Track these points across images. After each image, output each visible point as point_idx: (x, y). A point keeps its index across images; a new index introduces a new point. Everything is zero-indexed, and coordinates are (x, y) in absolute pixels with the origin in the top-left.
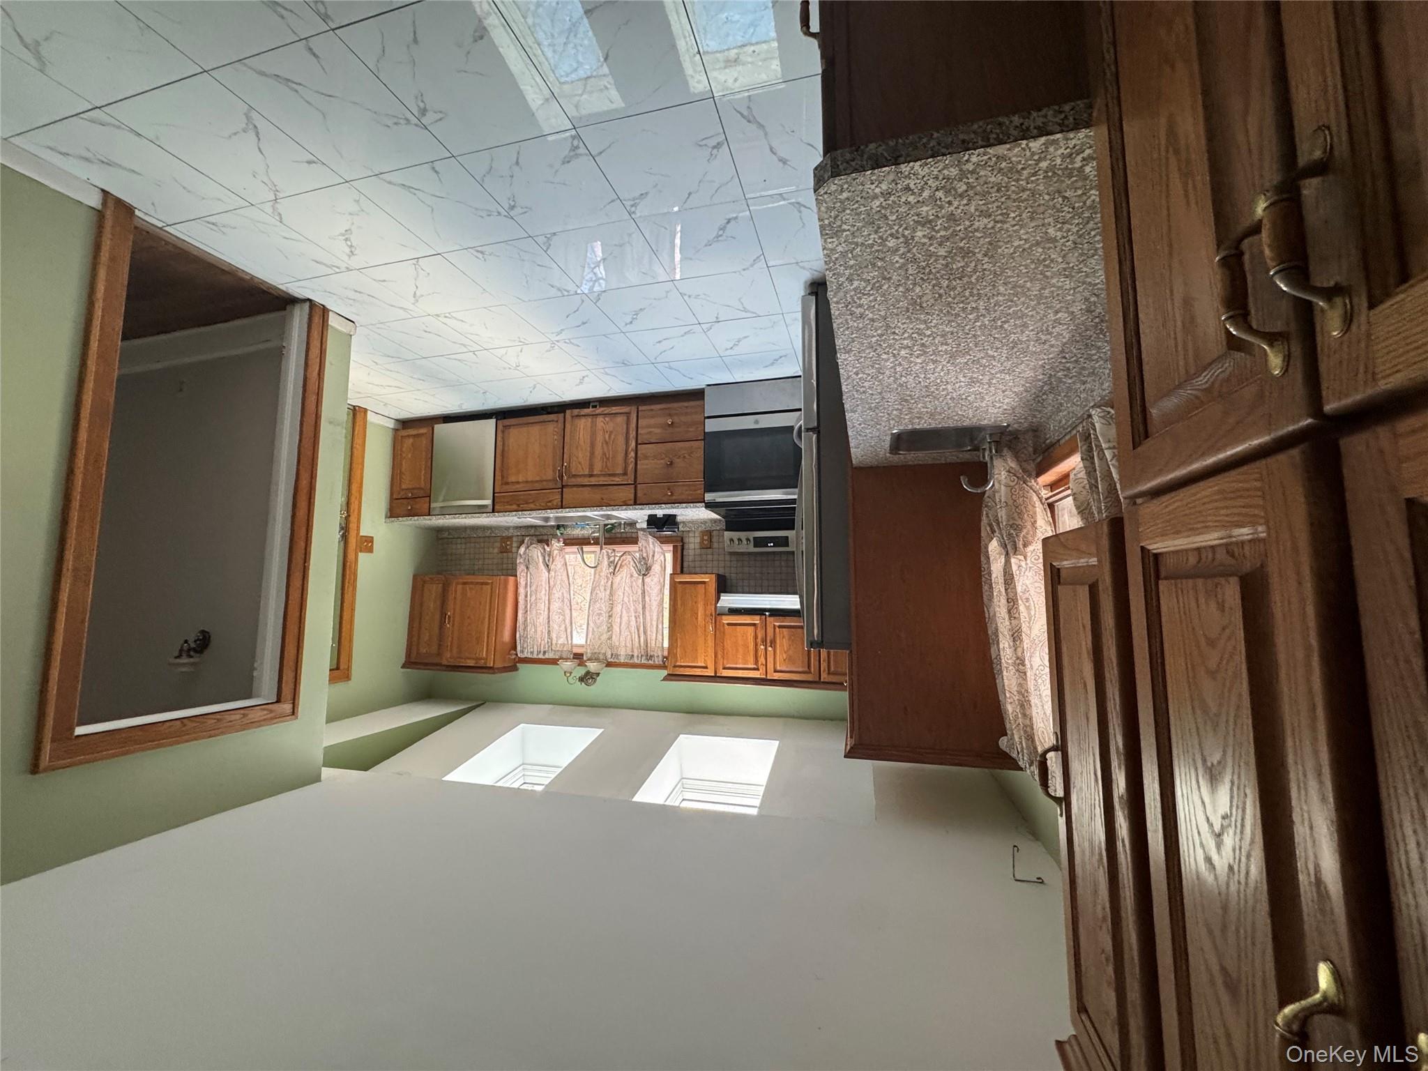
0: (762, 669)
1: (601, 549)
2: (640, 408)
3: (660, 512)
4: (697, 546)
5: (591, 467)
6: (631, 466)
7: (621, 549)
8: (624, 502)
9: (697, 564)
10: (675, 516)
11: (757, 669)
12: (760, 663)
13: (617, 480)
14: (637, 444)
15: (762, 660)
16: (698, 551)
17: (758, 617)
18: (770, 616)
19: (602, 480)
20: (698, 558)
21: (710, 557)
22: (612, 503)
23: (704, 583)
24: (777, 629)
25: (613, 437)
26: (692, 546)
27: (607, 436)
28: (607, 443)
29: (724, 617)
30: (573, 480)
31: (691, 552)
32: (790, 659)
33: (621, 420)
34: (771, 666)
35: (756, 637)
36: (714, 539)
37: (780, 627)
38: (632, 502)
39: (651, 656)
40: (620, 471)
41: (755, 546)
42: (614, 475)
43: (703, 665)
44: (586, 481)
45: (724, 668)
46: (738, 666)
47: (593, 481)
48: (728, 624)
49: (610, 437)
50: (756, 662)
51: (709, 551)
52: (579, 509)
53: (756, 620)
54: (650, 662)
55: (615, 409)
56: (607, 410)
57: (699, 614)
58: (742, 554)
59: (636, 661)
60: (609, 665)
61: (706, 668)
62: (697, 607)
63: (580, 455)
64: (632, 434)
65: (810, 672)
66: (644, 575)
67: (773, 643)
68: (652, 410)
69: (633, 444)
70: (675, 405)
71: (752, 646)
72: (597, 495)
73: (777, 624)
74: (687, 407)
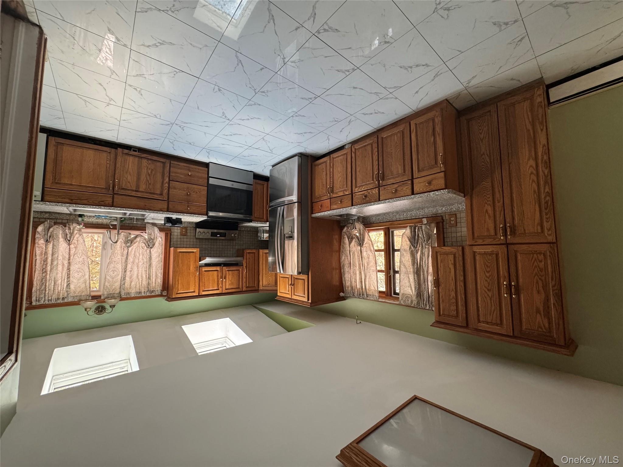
0: (220, 289)
1: (118, 234)
2: (172, 162)
3: (174, 216)
4: (179, 234)
5: (138, 186)
6: (165, 191)
7: (134, 233)
8: (161, 209)
9: (179, 243)
10: (181, 219)
11: (218, 289)
12: (219, 286)
13: (156, 197)
14: (169, 180)
15: (220, 285)
16: (179, 237)
17: (219, 267)
18: (223, 266)
19: (145, 195)
20: (179, 240)
21: (185, 240)
22: (152, 208)
23: (193, 252)
24: (227, 272)
25: (153, 172)
26: (176, 234)
27: (150, 172)
28: (149, 175)
29: (203, 268)
30: (122, 191)
31: (175, 237)
32: (232, 283)
33: (159, 164)
34: (224, 288)
35: (218, 276)
36: (188, 231)
37: (228, 271)
38: (166, 210)
39: (152, 291)
40: (158, 192)
41: (211, 236)
42: (154, 194)
43: (193, 291)
44: (134, 194)
45: (203, 291)
46: (210, 289)
47: (139, 194)
48: (205, 271)
49: (151, 172)
50: (218, 286)
51: (185, 237)
52: (128, 209)
53: (218, 268)
54: (153, 294)
55: (155, 158)
56: (150, 157)
57: (191, 267)
58: (202, 239)
59: (143, 294)
60: (122, 299)
61: (194, 292)
62: (190, 264)
63: (129, 178)
64: (167, 174)
65: (239, 288)
66: (151, 248)
67: (225, 278)
68: (179, 165)
69: (167, 180)
70: (192, 166)
71: (216, 280)
72: (141, 203)
73: (227, 269)
74: (199, 169)
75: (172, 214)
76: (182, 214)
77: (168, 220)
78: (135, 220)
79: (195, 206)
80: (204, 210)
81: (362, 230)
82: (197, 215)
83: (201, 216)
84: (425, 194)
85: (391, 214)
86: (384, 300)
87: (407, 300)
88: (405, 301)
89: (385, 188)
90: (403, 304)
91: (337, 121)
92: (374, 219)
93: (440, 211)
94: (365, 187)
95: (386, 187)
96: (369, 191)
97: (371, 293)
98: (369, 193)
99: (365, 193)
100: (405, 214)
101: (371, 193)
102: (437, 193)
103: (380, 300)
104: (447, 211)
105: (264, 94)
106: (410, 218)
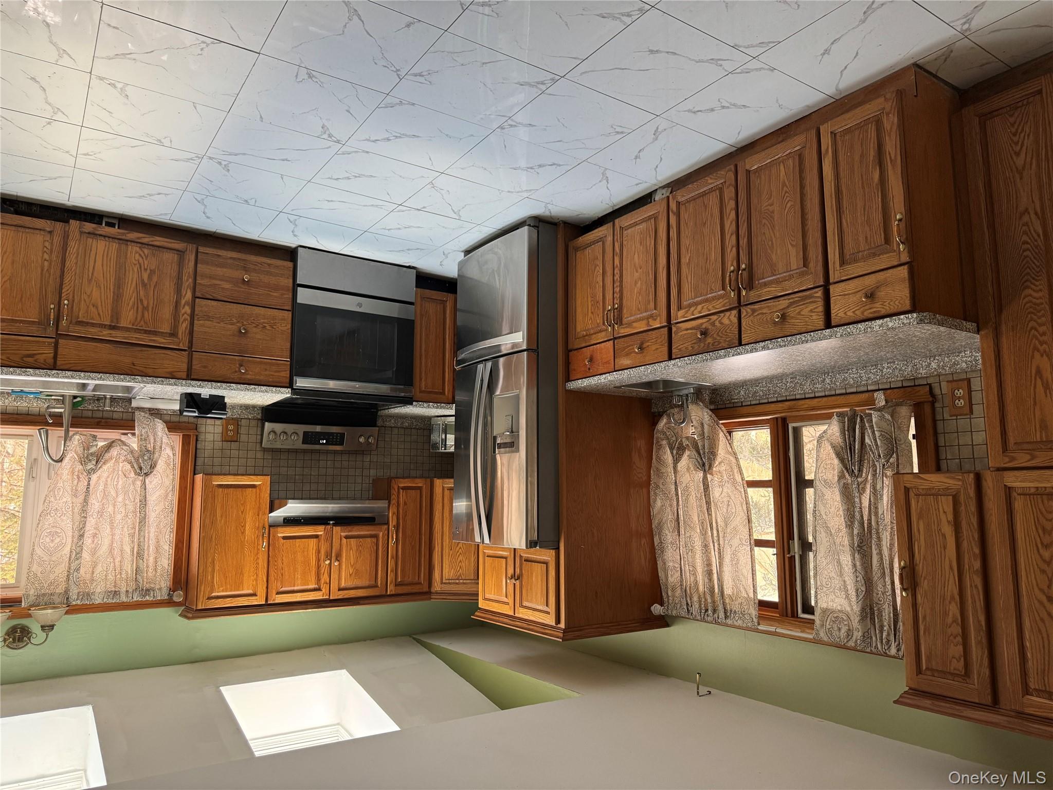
0: (325, 589)
1: (66, 438)
2: (201, 249)
3: (206, 391)
4: (218, 437)
5: (116, 314)
6: (184, 326)
7: (104, 436)
8: (171, 373)
9: (217, 461)
10: (223, 397)
11: (319, 589)
12: (322, 581)
13: (160, 341)
14: (195, 297)
15: (325, 578)
16: (219, 445)
17: (322, 527)
18: (334, 525)
19: (134, 338)
20: (218, 453)
21: (235, 453)
22: (150, 371)
23: (254, 486)
24: (344, 540)
25: (155, 279)
26: (210, 437)
27: (145, 276)
28: (144, 285)
29: (280, 529)
30: (78, 328)
31: (209, 446)
32: (357, 573)
33: (168, 256)
34: (334, 586)
35: (318, 552)
36: (243, 430)
37: (346, 537)
38: (184, 375)
39: (148, 590)
40: (166, 328)
41: (303, 443)
42: (155, 333)
43: (250, 592)
44: (105, 334)
45: (278, 593)
46: (296, 588)
47: (119, 336)
48: (284, 538)
49: (150, 277)
50: (318, 580)
51: (234, 445)
52: (92, 375)
53: (320, 530)
54: (148, 598)
55: (159, 241)
56: (147, 239)
57: (247, 528)
58: (280, 451)
59: (124, 599)
60: (72, 610)
61: (254, 595)
62: (245, 519)
63: (96, 294)
64: (187, 282)
65: (376, 586)
66: (146, 474)
67: (338, 557)
68: (219, 256)
69: (189, 295)
70: (253, 258)
71: (313, 562)
72: (125, 357)
73: (343, 534)
74: (269, 265)
75: (200, 386)
76: (224, 385)
77: (191, 401)
78: (108, 401)
79: (261, 363)
80: (283, 374)
81: (709, 426)
82: (264, 388)
83: (274, 389)
84: (859, 325)
85: (789, 380)
86: (772, 629)
87: (836, 628)
88: (829, 632)
89: (754, 311)
90: (825, 639)
91: (622, 133)
92: (742, 393)
93: (923, 372)
94: (703, 308)
95: (756, 306)
96: (714, 317)
97: (736, 608)
98: (713, 324)
99: (702, 324)
100: (828, 381)
101: (717, 323)
102: (890, 325)
103: (761, 627)
104: (943, 372)
105: (421, 79)
106: (844, 391)
